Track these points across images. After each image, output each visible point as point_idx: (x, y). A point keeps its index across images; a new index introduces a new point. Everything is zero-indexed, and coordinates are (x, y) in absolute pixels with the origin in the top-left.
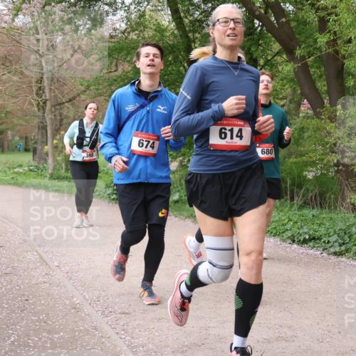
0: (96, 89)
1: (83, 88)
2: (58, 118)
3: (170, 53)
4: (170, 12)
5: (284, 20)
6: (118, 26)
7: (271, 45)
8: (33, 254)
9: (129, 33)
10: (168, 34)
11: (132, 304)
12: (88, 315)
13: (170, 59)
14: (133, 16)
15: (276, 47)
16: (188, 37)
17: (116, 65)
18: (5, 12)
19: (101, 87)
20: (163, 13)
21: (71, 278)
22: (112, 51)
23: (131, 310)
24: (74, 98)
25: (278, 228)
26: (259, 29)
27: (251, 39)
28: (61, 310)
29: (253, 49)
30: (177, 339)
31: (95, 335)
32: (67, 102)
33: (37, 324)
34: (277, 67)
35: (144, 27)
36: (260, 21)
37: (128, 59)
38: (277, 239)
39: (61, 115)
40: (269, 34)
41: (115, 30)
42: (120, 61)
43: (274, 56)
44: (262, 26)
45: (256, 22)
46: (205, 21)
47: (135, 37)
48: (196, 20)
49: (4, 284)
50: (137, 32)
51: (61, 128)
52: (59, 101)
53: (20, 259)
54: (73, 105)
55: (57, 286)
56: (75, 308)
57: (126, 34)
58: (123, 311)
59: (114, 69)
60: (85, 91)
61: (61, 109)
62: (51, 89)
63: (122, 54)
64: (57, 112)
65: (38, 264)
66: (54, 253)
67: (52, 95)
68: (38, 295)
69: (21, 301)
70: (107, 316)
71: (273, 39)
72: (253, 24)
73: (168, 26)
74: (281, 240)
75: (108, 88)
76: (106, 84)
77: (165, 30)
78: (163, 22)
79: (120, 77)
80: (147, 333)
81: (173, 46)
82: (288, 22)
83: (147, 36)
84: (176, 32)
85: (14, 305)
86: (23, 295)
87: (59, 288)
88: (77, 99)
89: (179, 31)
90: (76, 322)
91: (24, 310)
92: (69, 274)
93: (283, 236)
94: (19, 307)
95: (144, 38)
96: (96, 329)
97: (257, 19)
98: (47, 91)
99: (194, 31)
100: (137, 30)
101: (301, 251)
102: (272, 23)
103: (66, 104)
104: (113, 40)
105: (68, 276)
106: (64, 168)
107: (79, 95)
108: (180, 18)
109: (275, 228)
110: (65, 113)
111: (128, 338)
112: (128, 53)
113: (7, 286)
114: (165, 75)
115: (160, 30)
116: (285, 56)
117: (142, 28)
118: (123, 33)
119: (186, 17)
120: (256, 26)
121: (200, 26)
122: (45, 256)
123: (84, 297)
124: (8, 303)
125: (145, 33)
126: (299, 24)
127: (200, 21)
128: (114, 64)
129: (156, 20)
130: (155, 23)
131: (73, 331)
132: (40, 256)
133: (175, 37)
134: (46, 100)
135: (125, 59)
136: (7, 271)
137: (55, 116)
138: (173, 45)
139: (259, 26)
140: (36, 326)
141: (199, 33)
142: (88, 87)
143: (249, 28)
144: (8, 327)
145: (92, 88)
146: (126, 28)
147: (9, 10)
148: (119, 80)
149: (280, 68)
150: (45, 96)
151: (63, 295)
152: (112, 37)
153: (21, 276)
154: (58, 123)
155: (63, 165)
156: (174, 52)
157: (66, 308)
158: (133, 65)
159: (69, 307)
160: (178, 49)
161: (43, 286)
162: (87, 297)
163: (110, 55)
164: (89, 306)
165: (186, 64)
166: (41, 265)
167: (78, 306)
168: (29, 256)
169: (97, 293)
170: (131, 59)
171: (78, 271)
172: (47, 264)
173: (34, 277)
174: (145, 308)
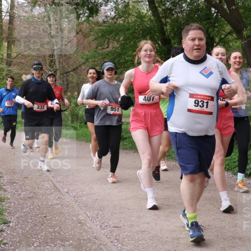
0: (93, 61)
1: (83, 61)
2: (66, 83)
3: (148, 34)
4: (147, 3)
5: (234, 7)
6: (109, 14)
7: (224, 27)
8: (49, 183)
9: (117, 19)
10: (146, 20)
11: (122, 220)
12: (90, 228)
14: (120, 6)
15: (228, 28)
16: (161, 22)
17: (108, 43)
18: (25, 5)
19: (97, 59)
20: (142, 3)
21: (77, 201)
22: (105, 32)
23: (121, 225)
24: (77, 68)
25: (230, 165)
26: (215, 15)
27: (208, 23)
28: (70, 225)
29: (210, 30)
30: (156, 246)
31: (95, 243)
32: (72, 71)
33: (53, 234)
34: (229, 44)
35: (128, 14)
36: (216, 9)
37: (117, 38)
38: (230, 173)
39: (67, 80)
40: (223, 19)
41: (106, 17)
42: (111, 40)
43: (227, 35)
44: (217, 13)
45: (213, 9)
46: (174, 9)
47: (122, 22)
48: (168, 9)
49: (28, 205)
50: (123, 18)
51: (68, 90)
52: (66, 70)
53: (40, 187)
54: (76, 73)
55: (67, 207)
56: (80, 223)
57: (115, 20)
58: (116, 225)
59: (106, 46)
60: (85, 63)
61: (68, 76)
62: (59, 62)
63: (112, 35)
64: (65, 79)
65: (53, 191)
66: (64, 182)
67: (61, 66)
68: (53, 213)
69: (41, 217)
70: (104, 229)
71: (226, 22)
72: (211, 11)
73: (146, 14)
74: (232, 174)
75: (102, 60)
76: (100, 57)
77: (144, 17)
78: (143, 11)
79: (111, 52)
80: (133, 242)
81: (150, 29)
82: (237, 9)
83: (130, 21)
84: (152, 18)
85: (36, 220)
86: (43, 213)
87: (68, 208)
88: (79, 69)
89: (154, 17)
90: (81, 233)
91: (43, 224)
92: (76, 198)
93: (234, 171)
94: (39, 222)
95: (128, 23)
96: (96, 238)
97: (213, 7)
98: (57, 63)
99: (166, 17)
100: (123, 17)
101: (248, 182)
102: (225, 10)
103: (71, 73)
104: (105, 25)
105: (75, 200)
106: (70, 119)
107: (80, 66)
108: (156, 7)
109: (228, 165)
110: (70, 79)
111: (120, 245)
112: (117, 34)
113: (30, 206)
115: (140, 16)
116: (235, 35)
117: (127, 15)
118: (113, 19)
119: (160, 7)
120: (213, 12)
121: (170, 13)
122: (57, 185)
123: (87, 215)
124: (31, 219)
125: (129, 19)
126: (245, 11)
127: (171, 10)
128: (106, 42)
129: (138, 9)
130: (137, 11)
131: (79, 239)
132: (54, 185)
133: (152, 21)
134: (57, 70)
135: (115, 38)
136: (31, 195)
137: (63, 81)
138: (151, 27)
139: (215, 12)
140: (52, 236)
141: (170, 19)
142: (87, 60)
143: (208, 15)
144: (32, 236)
145: (90, 60)
146: (115, 16)
147: (28, 3)
148: (110, 54)
149: (231, 44)
150: (56, 67)
151: (71, 213)
152: (104, 22)
153: (40, 199)
154: (65, 87)
155: (70, 117)
156: (151, 33)
157: (73, 223)
158: (120, 43)
159: (75, 222)
160: (154, 31)
161: (57, 207)
162: (89, 215)
163: (103, 36)
164: (90, 222)
165: (160, 42)
166: (55, 191)
167: (83, 221)
168: (46, 185)
169: (96, 212)
170: (119, 39)
171: (82, 196)
172: (59, 191)
173: (50, 200)
174: (132, 223)
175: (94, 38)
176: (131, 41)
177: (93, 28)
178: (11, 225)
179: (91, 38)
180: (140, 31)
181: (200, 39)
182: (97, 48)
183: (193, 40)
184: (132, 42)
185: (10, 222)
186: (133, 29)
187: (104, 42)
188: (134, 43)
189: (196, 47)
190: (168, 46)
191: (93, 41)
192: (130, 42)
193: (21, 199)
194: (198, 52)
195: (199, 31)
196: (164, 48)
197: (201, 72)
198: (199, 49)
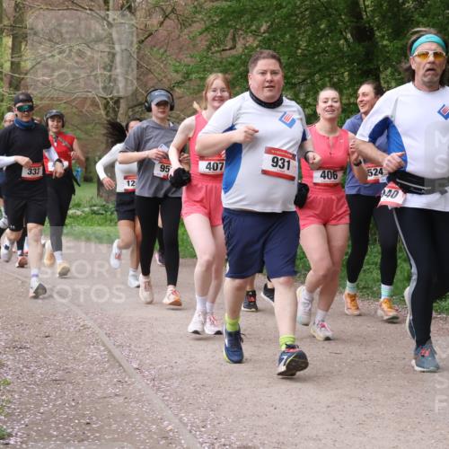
1: (179, 77)
3: (323, 17)
8: (98, 349)
13: (322, 27)
17: (234, 39)
21: (158, 389)
28: (143, 442)
37: (254, 28)
42: (241, 32)
53: (77, 357)
55: (137, 402)
56: (166, 438)
58: (245, 443)
59: (229, 45)
60: (183, 82)
63: (244, 19)
65: (107, 365)
66: (132, 347)
68: (106, 416)
69: (79, 425)
79: (240, 58)
85: (68, 431)
86: (84, 416)
91: (83, 440)
92: (157, 382)
94: (75, 436)
105: (153, 386)
112: (254, 19)
113: (55, 400)
114: (314, 54)
122: (116, 352)
123: (181, 420)
124: (58, 429)
128: (230, 36)
132: (110, 351)
134: (120, 98)
135: (249, 27)
136: (57, 376)
142: (187, 76)
145: (194, 76)
148: (239, 62)
151: (146, 416)
153: (79, 384)
156: (330, 15)
157: (151, 438)
158: (260, 38)
159: (156, 437)
160: (336, 10)
161: (114, 401)
162: (186, 419)
163: (222, 23)
164: (189, 436)
165: (349, 36)
166: (112, 366)
167: (171, 434)
168: (93, 352)
169: (201, 413)
170: (259, 28)
171: (171, 377)
172: (120, 365)
173: (99, 385)
174: (281, 439)
175: (203, 26)
176: (285, 34)
177: (201, 6)
178: (12, 441)
179: (197, 27)
180: (306, 10)
181: (273, 73)
182: (209, 48)
183: (264, 73)
184: (288, 36)
185: (10, 435)
186: (290, 6)
187: (226, 36)
188: (292, 37)
189: (267, 84)
190: (366, 43)
191: (201, 33)
192: (283, 36)
193: (35, 383)
194: (271, 91)
195: (273, 61)
196: (360, 48)
197: (280, 120)
198: (272, 87)
